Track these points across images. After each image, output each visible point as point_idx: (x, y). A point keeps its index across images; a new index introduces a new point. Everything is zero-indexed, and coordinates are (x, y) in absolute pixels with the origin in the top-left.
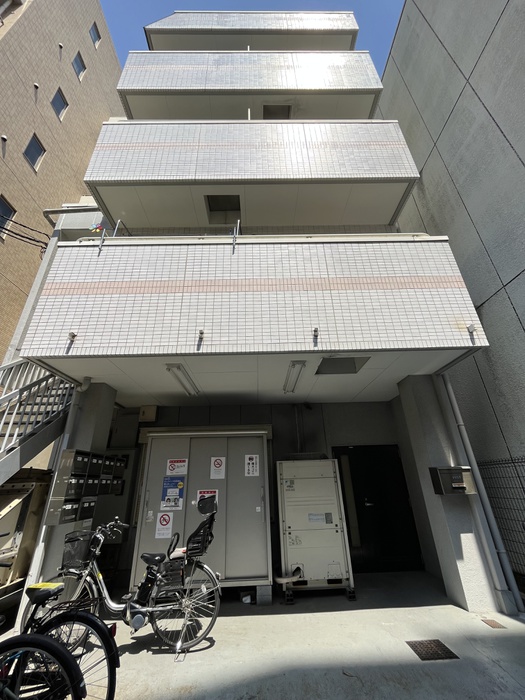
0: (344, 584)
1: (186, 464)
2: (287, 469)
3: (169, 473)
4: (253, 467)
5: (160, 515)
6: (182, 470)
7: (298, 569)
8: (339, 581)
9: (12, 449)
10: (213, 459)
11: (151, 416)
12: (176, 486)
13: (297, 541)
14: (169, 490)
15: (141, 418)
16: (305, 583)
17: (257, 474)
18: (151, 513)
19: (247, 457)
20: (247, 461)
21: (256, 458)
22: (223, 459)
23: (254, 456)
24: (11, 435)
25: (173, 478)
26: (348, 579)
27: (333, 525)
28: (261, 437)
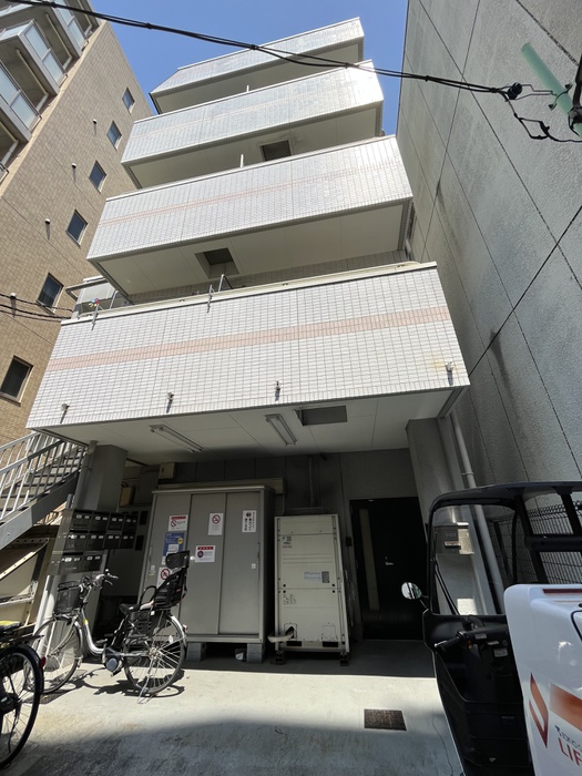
0: (340, 647)
1: (186, 520)
2: (285, 525)
3: (170, 529)
4: (251, 523)
5: (161, 569)
6: (182, 526)
7: (291, 629)
8: (335, 644)
9: (24, 509)
10: (212, 515)
11: (169, 472)
12: (176, 541)
13: (291, 600)
14: (170, 546)
15: (161, 475)
16: (299, 644)
17: (254, 530)
18: (153, 567)
19: (245, 512)
20: (245, 517)
21: (254, 513)
22: (221, 515)
23: (251, 512)
24: (22, 497)
25: (174, 534)
26: (344, 643)
27: (330, 585)
28: (258, 492)
